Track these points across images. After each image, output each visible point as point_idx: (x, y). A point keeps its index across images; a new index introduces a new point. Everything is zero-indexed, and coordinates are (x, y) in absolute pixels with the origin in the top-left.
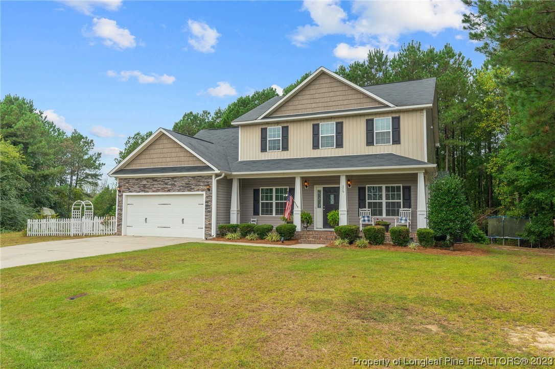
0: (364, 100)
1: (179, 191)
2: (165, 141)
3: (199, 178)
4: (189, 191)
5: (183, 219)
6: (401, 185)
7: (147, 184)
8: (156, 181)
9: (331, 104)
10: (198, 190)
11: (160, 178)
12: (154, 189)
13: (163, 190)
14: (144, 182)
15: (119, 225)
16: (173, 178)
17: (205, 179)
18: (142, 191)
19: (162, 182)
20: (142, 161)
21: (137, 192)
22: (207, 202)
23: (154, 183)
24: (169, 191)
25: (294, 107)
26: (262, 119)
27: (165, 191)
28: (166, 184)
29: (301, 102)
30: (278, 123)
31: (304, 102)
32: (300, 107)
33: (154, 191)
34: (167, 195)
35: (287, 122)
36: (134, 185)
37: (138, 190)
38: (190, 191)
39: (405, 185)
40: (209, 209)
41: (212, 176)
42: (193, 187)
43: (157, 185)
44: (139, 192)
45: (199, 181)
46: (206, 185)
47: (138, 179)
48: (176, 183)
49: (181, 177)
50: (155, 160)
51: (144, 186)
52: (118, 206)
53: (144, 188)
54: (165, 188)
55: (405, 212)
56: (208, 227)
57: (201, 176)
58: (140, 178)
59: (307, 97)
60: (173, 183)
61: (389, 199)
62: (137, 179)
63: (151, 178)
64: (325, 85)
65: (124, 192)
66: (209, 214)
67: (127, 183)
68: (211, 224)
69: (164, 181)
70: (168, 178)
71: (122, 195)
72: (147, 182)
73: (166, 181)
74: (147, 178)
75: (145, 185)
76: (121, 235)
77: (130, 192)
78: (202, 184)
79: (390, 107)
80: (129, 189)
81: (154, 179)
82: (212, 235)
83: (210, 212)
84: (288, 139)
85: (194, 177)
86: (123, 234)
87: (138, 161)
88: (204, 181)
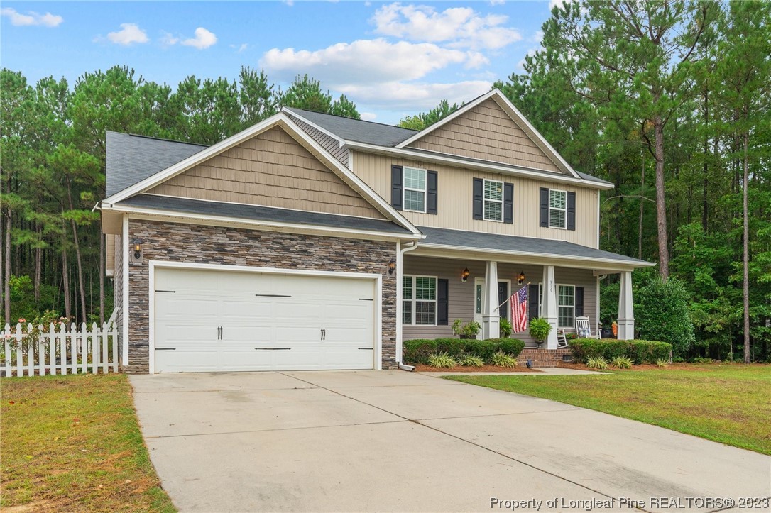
1: (320, 267)
2: (277, 146)
3: (368, 244)
4: (343, 269)
5: (323, 331)
6: (575, 286)
7: (229, 245)
8: (256, 238)
10: (366, 270)
11: (270, 233)
12: (252, 259)
13: (277, 261)
14: (223, 239)
15: (139, 346)
16: (305, 237)
17: (382, 248)
18: (214, 260)
19: (274, 243)
20: (209, 184)
21: (197, 261)
22: (385, 295)
23: (251, 242)
24: (294, 265)
25: (449, 143)
27: (283, 266)
28: (287, 249)
29: (459, 137)
30: (420, 162)
31: (464, 138)
32: (456, 144)
33: (251, 264)
34: (285, 275)
35: (435, 164)
36: (186, 241)
37: (201, 255)
38: (348, 270)
40: (390, 310)
41: (395, 244)
42: (353, 262)
43: (257, 249)
44: (206, 262)
45: (368, 252)
46: (383, 261)
47: (199, 226)
48: (311, 250)
49: (325, 238)
50: (254, 188)
51: (221, 248)
52: (131, 294)
53: (221, 254)
54: (282, 258)
55: (578, 321)
56: (389, 346)
57: (371, 241)
58: (206, 227)
59: (467, 130)
60: (304, 248)
61: (562, 304)
62: (198, 228)
63: (241, 230)
65: (150, 256)
66: (390, 319)
67: (162, 234)
68: (395, 340)
69: (279, 240)
70: (292, 237)
71: (144, 267)
72: (230, 238)
73: (287, 243)
74: (229, 229)
75: (222, 244)
76: (146, 372)
77: (172, 259)
78: (374, 258)
79: (573, 177)
80: (170, 251)
81: (250, 234)
82: (397, 361)
83: (393, 315)
85: (356, 242)
86: (152, 370)
87: (198, 182)
88: (379, 253)
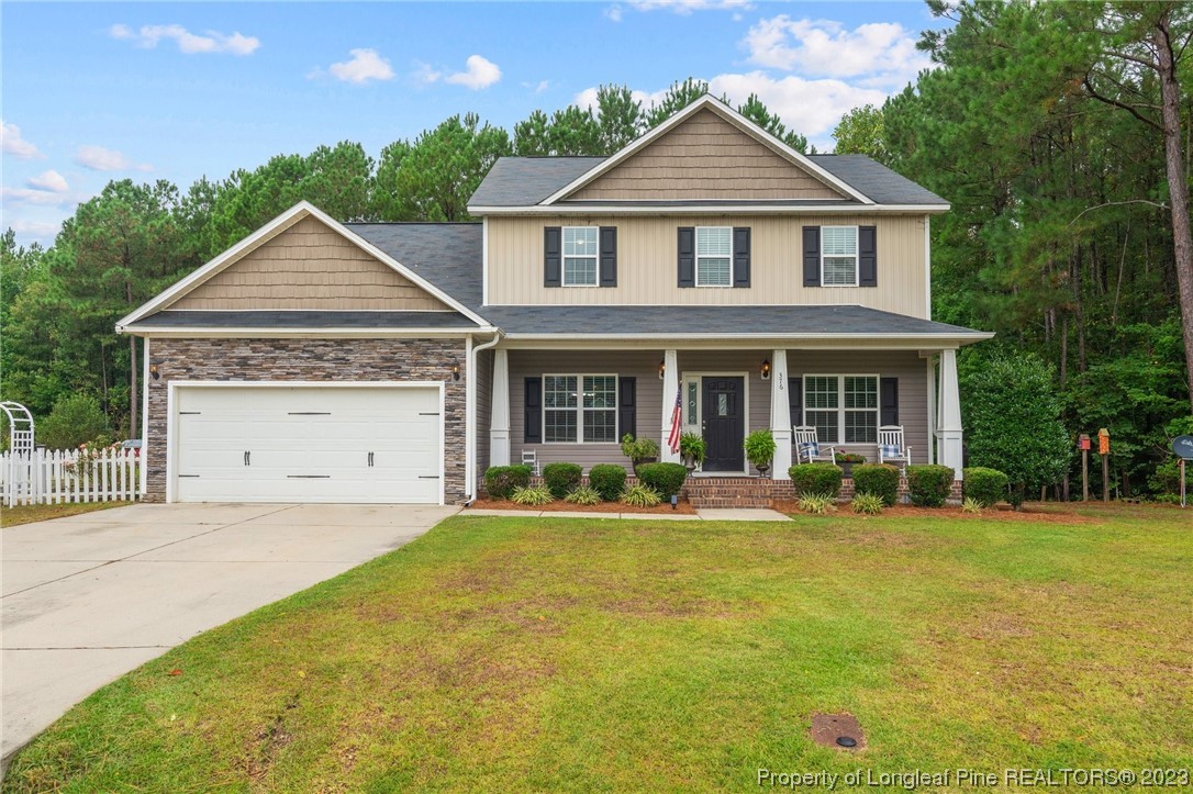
0: (801, 183)
1: (361, 377)
2: (312, 238)
3: (426, 344)
4: (392, 378)
5: (371, 455)
6: (878, 376)
7: (253, 358)
8: (283, 348)
9: (723, 184)
10: (422, 377)
11: (299, 341)
12: (278, 372)
13: (308, 373)
14: (245, 352)
15: (157, 472)
16: (341, 342)
17: (445, 348)
18: (236, 376)
19: (304, 351)
20: (232, 292)
21: (218, 379)
22: (449, 408)
23: (277, 353)
24: (329, 377)
25: (634, 185)
26: (553, 204)
27: (315, 378)
28: (319, 358)
29: (651, 173)
30: (589, 218)
31: (659, 173)
32: (646, 184)
33: (277, 378)
34: (320, 388)
35: (613, 217)
36: (206, 357)
37: (222, 372)
38: (398, 379)
39: (883, 376)
40: (456, 428)
41: (464, 341)
42: (405, 368)
43: (285, 360)
44: (227, 378)
45: (425, 354)
46: (446, 364)
47: (219, 340)
48: (350, 357)
49: (367, 341)
50: (282, 291)
51: (244, 362)
52: (151, 418)
53: (244, 368)
54: (314, 368)
55: (886, 433)
56: (455, 474)
57: (429, 340)
58: (228, 340)
59: (665, 161)
60: (341, 355)
61: (853, 406)
62: (219, 342)
63: (266, 340)
64: (706, 139)
65: (169, 377)
66: (457, 439)
67: (182, 352)
68: (464, 466)
69: (312, 349)
70: (326, 342)
71: (164, 388)
72: (254, 350)
73: (320, 350)
74: (252, 340)
75: (245, 358)
76: (163, 500)
77: (191, 377)
78: (433, 361)
79: (861, 203)
80: (189, 370)
81: (276, 343)
82: (468, 493)
83: (461, 434)
84: (615, 259)
85: (408, 343)
86: (169, 499)
87: (220, 292)
88: (440, 354)
